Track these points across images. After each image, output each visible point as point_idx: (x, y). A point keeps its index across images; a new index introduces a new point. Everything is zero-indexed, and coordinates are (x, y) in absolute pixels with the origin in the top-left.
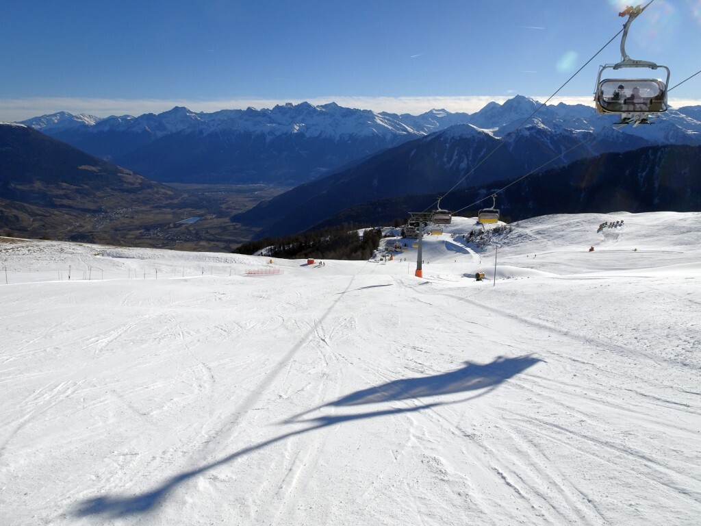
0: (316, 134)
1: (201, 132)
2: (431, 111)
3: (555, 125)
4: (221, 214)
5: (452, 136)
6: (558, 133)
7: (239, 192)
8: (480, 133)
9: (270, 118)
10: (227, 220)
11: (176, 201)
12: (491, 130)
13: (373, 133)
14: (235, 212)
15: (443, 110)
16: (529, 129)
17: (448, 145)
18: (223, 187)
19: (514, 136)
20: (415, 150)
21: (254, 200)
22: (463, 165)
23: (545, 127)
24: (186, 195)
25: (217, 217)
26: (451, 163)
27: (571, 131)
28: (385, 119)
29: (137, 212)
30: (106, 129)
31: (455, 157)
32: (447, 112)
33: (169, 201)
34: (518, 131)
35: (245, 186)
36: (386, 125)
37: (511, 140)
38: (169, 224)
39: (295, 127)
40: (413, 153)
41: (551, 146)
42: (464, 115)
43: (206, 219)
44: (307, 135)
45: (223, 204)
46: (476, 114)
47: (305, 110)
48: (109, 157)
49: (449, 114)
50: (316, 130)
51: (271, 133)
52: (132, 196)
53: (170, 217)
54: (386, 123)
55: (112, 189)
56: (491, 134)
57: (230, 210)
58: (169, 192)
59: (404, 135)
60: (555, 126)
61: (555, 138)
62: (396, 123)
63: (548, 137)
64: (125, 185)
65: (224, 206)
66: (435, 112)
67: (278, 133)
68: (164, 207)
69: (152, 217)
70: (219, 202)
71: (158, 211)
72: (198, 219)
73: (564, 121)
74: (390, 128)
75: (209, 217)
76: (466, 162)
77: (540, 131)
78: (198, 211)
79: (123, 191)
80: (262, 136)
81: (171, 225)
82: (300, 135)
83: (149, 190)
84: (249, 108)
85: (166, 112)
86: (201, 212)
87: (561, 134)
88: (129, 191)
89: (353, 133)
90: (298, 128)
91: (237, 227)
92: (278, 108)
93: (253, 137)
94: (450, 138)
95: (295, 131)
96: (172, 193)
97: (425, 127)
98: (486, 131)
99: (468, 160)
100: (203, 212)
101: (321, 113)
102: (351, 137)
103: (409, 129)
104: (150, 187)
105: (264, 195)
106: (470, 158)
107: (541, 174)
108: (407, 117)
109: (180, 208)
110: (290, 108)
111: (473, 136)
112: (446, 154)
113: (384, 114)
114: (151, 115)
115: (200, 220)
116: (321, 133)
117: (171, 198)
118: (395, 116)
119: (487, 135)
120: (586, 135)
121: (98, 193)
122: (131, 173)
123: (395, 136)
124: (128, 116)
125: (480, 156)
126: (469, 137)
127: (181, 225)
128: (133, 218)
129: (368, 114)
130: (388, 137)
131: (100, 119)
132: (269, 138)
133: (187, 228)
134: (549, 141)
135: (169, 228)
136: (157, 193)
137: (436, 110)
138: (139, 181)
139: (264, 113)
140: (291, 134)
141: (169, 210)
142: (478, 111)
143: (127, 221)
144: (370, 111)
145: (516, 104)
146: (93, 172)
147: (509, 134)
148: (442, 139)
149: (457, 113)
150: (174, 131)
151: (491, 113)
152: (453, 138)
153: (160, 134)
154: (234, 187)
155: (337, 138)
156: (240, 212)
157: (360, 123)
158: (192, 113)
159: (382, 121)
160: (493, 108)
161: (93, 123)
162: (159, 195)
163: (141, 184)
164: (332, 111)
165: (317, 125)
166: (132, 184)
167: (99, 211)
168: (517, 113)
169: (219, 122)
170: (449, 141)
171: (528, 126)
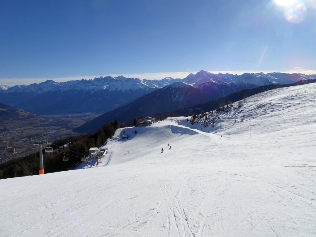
0: (114, 89)
1: (60, 91)
2: (165, 78)
4: (68, 128)
6: (220, 84)
7: (78, 117)
8: (187, 85)
9: (92, 83)
10: (71, 130)
11: (46, 123)
12: (192, 84)
13: (140, 88)
14: (75, 127)
15: (170, 78)
16: (208, 83)
17: (173, 91)
18: (70, 115)
19: (202, 86)
20: (159, 94)
21: (85, 121)
22: (181, 99)
23: (215, 82)
24: (51, 120)
25: (66, 130)
26: (176, 99)
27: (226, 83)
28: (145, 82)
29: (25, 129)
30: (13, 91)
31: (177, 96)
32: (172, 78)
33: (43, 123)
34: (204, 84)
35: (81, 115)
36: (146, 85)
37: (201, 88)
38: (41, 134)
39: (104, 87)
40: (158, 95)
41: (218, 90)
42: (180, 79)
43: (61, 131)
44: (110, 90)
45: (69, 123)
46: (184, 79)
47: (109, 79)
48: (14, 104)
49: (173, 80)
50: (114, 88)
51: (93, 90)
52: (23, 122)
53: (42, 131)
54: (146, 84)
55: (13, 119)
56: (192, 86)
57: (73, 126)
58: (43, 119)
59: (154, 88)
60: (219, 81)
61: (220, 86)
62: (150, 83)
63: (217, 86)
64: (20, 117)
65: (70, 124)
66: (167, 79)
67: (96, 90)
68: (40, 126)
69: (33, 131)
70: (68, 122)
71: (36, 128)
72: (57, 131)
73: (222, 79)
74: (147, 85)
75: (62, 130)
76: (182, 97)
77: (213, 84)
78: (57, 127)
79: (18, 119)
80: (89, 92)
81: (42, 135)
82: (107, 90)
83: (32, 119)
84: (82, 79)
85: (43, 83)
86: (58, 127)
87: (222, 84)
88: (22, 120)
89: (131, 89)
90: (105, 87)
91: (75, 133)
92: (96, 79)
93: (84, 92)
95: (104, 89)
96: (44, 119)
97: (163, 85)
98: (189, 84)
99: (183, 97)
100: (59, 128)
101: (116, 80)
102: (130, 90)
103: (156, 86)
104: (33, 117)
105: (90, 118)
106: (184, 96)
108: (155, 81)
109: (48, 126)
110: (102, 79)
111: (184, 87)
112: (173, 95)
113: (145, 80)
114: (35, 84)
115: (58, 131)
116: (116, 89)
117: (43, 122)
118: (149, 81)
119: (190, 86)
120: (232, 85)
121: (5, 121)
122: (24, 111)
123: (150, 89)
124: (25, 85)
125: (188, 95)
126: (182, 87)
127: (47, 134)
128: (22, 132)
129: (137, 80)
130: (147, 90)
131: (10, 87)
132: (92, 92)
133: (50, 136)
134: (217, 88)
135: (41, 136)
136: (37, 120)
137: (167, 78)
138: (27, 114)
139: (90, 81)
140: (102, 90)
141: (42, 127)
143: (19, 134)
144: (138, 79)
145: (201, 74)
146: (3, 111)
147: (200, 86)
148: (171, 88)
149: (176, 79)
150: (47, 91)
151: (190, 78)
152: (175, 88)
153: (39, 93)
154: (75, 115)
155: (124, 91)
156: (78, 126)
157: (134, 84)
158: (55, 82)
159: (144, 83)
160: (191, 76)
161: (7, 89)
162: (38, 121)
163: (28, 116)
164: (121, 79)
165: (114, 85)
166: (24, 116)
167: (5, 130)
168: (202, 77)
169: (69, 86)
170: (174, 89)
171: (207, 82)
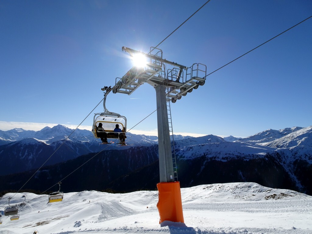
3: (74, 139)
5: (24, 143)
6: (75, 142)
8: (39, 142)
12: (45, 141)
15: (21, 129)
16: (62, 141)
17: (22, 148)
20: (3, 151)
22: (30, 157)
23: (70, 140)
26: (24, 156)
27: (81, 142)
31: (26, 154)
32: (23, 130)
34: (58, 142)
37: (55, 145)
41: (72, 148)
42: (33, 132)
46: (39, 131)
49: (25, 131)
56: (45, 143)
61: (74, 144)
63: (71, 144)
66: (16, 130)
73: (78, 137)
76: (32, 155)
77: (68, 142)
87: (76, 143)
94: (23, 144)
97: (11, 137)
98: (42, 141)
99: (33, 155)
106: (34, 154)
107: (65, 162)
111: (36, 144)
112: (21, 152)
119: (43, 143)
120: (86, 143)
125: (39, 153)
126: (34, 144)
134: (71, 146)
137: (17, 129)
142: (40, 130)
145: (58, 128)
147: (54, 143)
148: (19, 145)
149: (29, 131)
151: (46, 132)
152: (25, 144)
160: (47, 129)
168: (59, 132)
170: (23, 146)
171: (62, 139)
